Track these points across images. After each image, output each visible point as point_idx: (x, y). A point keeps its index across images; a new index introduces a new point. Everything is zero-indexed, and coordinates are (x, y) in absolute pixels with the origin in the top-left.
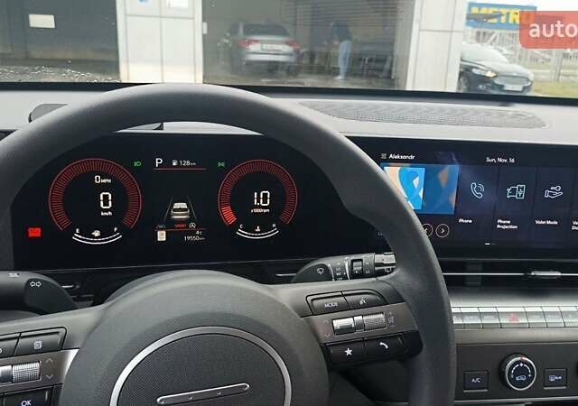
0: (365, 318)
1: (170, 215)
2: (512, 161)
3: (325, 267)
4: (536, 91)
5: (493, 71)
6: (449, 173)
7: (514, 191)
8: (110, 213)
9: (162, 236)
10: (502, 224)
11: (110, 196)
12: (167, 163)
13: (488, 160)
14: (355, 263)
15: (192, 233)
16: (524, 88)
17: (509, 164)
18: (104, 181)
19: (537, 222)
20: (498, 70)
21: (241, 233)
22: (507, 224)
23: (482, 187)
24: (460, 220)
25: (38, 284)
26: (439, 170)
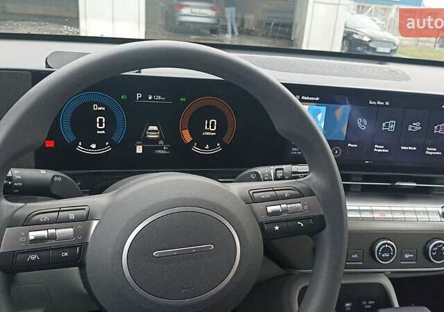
0: (289, 206)
1: (145, 135)
2: (387, 103)
3: (257, 173)
4: (400, 53)
5: (368, 37)
6: (343, 111)
7: (387, 125)
8: (104, 132)
9: (139, 150)
10: (378, 149)
11: (104, 119)
12: (145, 97)
13: (371, 102)
14: (278, 171)
15: (161, 148)
16: (392, 51)
17: (385, 105)
18: (100, 109)
19: (402, 148)
20: (372, 36)
21: (196, 149)
22: (381, 149)
23: (365, 122)
24: (349, 145)
25: (59, 179)
26: (336, 109)
